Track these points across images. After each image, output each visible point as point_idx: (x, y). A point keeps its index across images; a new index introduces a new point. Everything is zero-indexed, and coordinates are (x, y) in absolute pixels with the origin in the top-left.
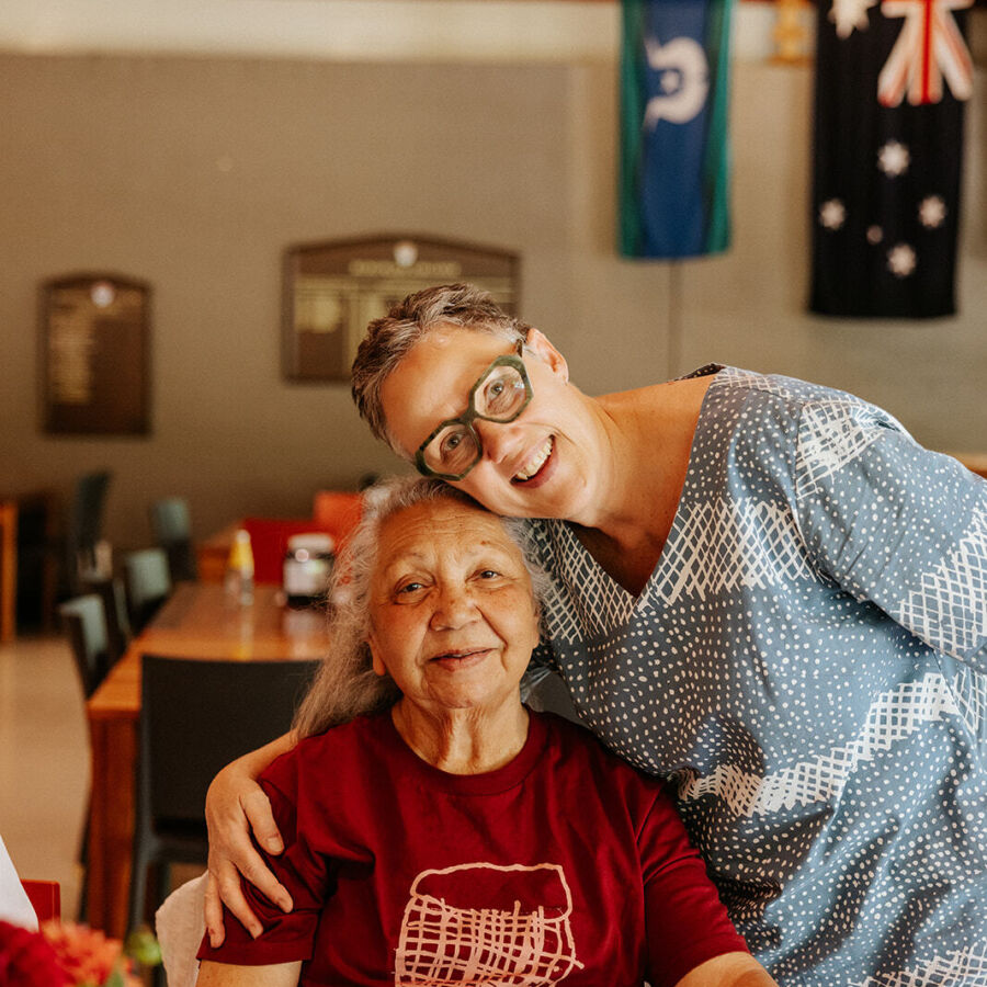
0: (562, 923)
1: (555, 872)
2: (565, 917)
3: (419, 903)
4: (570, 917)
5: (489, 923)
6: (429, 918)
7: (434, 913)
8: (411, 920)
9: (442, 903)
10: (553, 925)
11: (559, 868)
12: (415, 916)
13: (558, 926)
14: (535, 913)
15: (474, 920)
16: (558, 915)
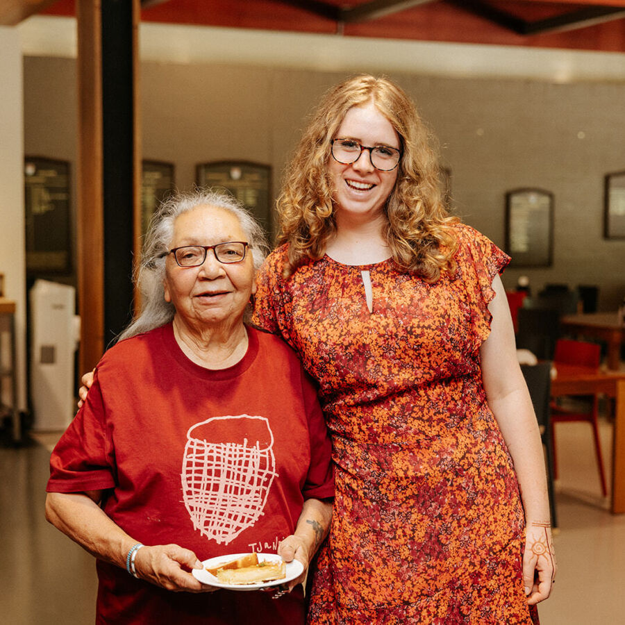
1: (264, 421)
3: (192, 443)
4: (272, 448)
5: (231, 453)
6: (198, 452)
7: (201, 448)
8: (188, 453)
9: (205, 442)
11: (266, 419)
12: (190, 451)
15: (222, 451)
16: (266, 447)
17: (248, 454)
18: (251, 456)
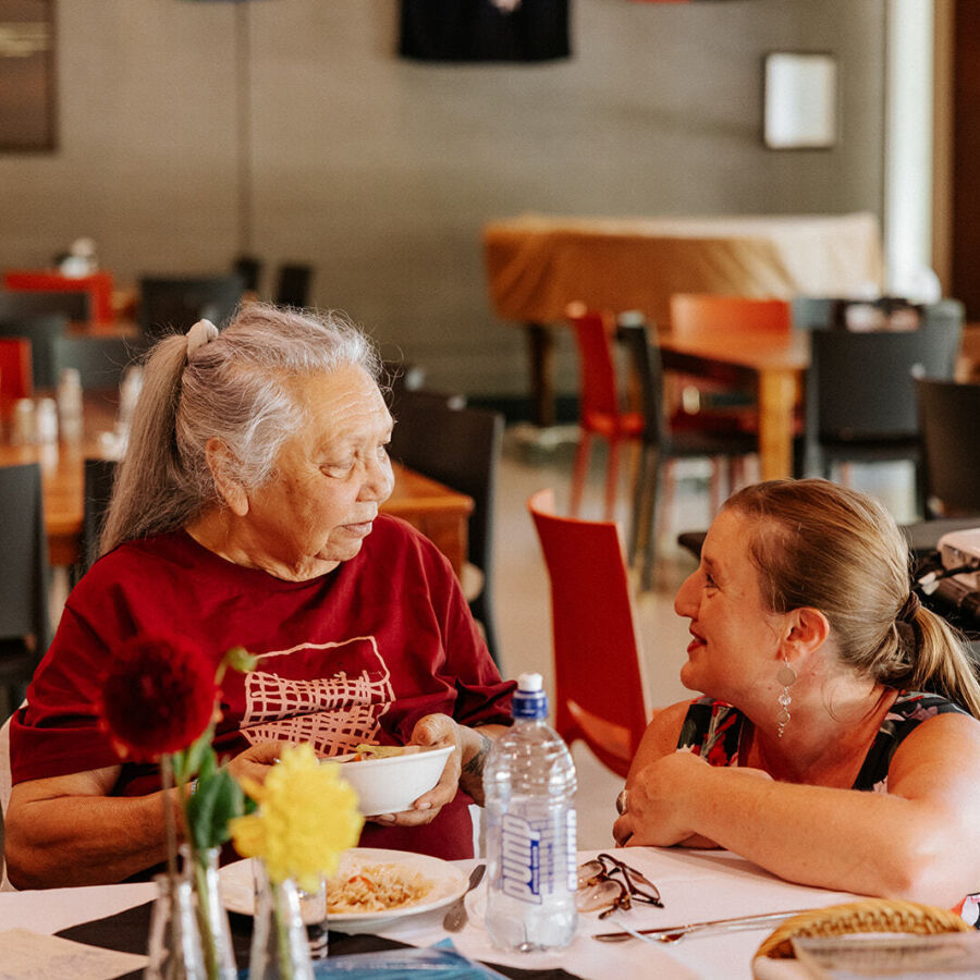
0: (385, 685)
1: (369, 641)
2: (386, 680)
3: (255, 677)
4: (390, 680)
5: (323, 688)
6: (268, 688)
7: (271, 684)
8: (253, 691)
9: (276, 676)
10: (378, 688)
11: (372, 639)
12: (255, 688)
13: (382, 688)
14: (361, 678)
15: (309, 688)
16: (380, 679)
17: (352, 689)
18: (358, 693)
